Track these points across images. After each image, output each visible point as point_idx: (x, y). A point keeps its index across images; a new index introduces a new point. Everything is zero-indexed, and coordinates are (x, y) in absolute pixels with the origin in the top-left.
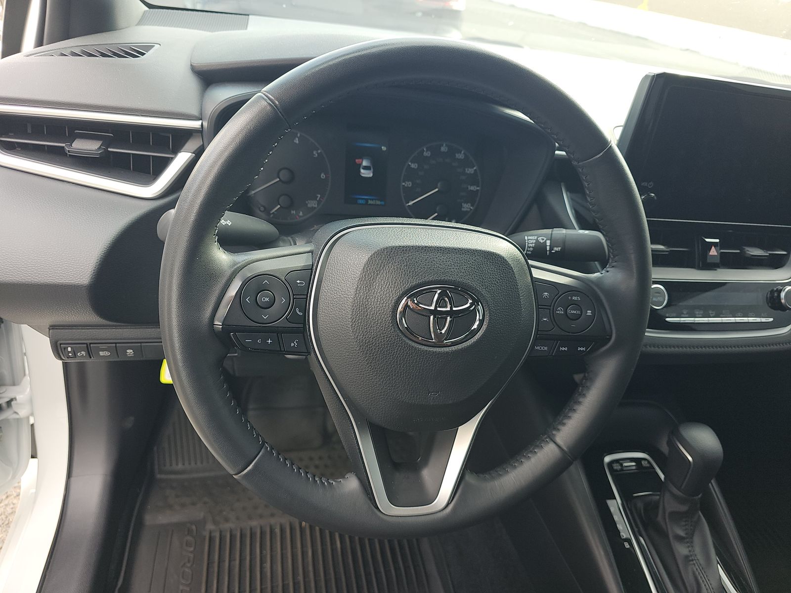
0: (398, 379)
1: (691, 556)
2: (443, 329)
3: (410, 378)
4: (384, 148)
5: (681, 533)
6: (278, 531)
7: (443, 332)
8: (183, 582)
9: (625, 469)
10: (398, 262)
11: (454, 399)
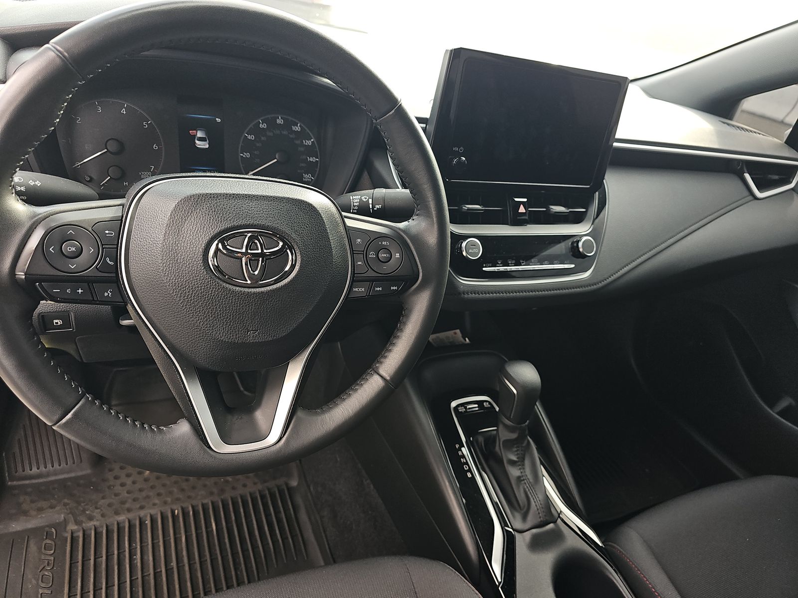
0: (216, 320)
1: (522, 476)
2: (256, 270)
3: (227, 318)
4: (218, 120)
5: (514, 458)
6: (148, 522)
7: (256, 273)
8: (43, 585)
9: (468, 410)
10: (206, 208)
11: (274, 336)
